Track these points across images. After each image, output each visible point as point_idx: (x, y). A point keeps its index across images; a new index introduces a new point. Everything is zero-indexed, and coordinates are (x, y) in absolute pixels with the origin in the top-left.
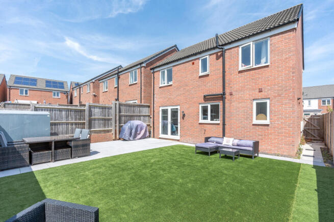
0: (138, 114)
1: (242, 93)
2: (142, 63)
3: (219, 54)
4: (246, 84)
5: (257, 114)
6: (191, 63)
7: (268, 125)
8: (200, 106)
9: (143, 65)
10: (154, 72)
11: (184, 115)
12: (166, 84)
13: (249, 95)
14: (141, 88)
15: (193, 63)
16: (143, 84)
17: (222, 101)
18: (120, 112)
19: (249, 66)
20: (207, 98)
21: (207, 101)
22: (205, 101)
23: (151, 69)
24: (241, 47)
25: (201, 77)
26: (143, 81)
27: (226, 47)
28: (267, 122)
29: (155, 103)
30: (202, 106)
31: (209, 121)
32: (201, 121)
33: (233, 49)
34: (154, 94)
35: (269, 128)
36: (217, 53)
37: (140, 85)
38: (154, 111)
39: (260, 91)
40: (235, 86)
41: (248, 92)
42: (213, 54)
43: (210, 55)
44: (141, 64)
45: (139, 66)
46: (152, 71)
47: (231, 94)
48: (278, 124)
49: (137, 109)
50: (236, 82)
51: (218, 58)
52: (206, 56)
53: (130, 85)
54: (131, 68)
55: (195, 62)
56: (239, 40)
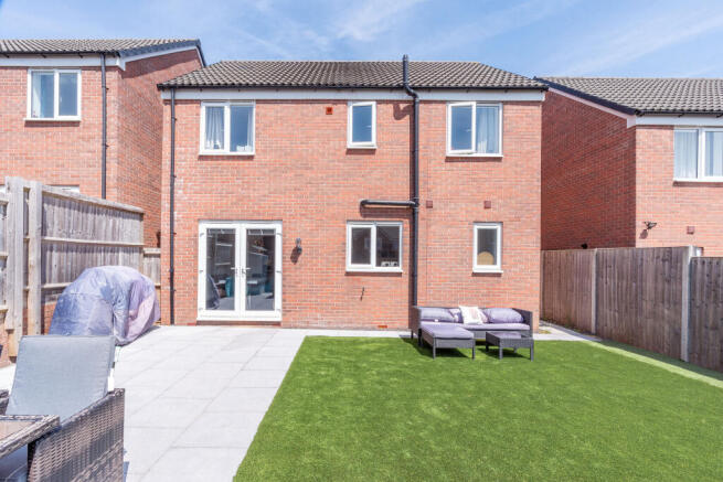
0: (110, 242)
1: (453, 206)
2: (115, 54)
3: (402, 106)
4: (461, 187)
5: (480, 251)
6: (322, 107)
7: (499, 275)
8: (349, 228)
9: (118, 62)
10: (173, 103)
11: (297, 252)
12: (226, 151)
13: (467, 212)
14: (105, 146)
15: (329, 111)
16: (112, 132)
17: (407, 221)
18: (43, 230)
19: (469, 151)
20: (368, 209)
21: (370, 216)
22: (365, 216)
23: (161, 88)
24: (450, 105)
25: (350, 152)
26: (113, 122)
27: (422, 96)
28: (496, 269)
29: (178, 205)
30: (353, 230)
31: (372, 267)
32: (351, 267)
33: (434, 106)
34: (173, 176)
35: (500, 279)
36: (396, 103)
37: (98, 132)
38: (173, 234)
39: (487, 206)
40: (439, 187)
41: (464, 206)
42: (387, 102)
43: (379, 102)
44: (104, 54)
45: (96, 62)
46: (166, 95)
47: (429, 206)
48: (515, 273)
49: (106, 222)
50: (439, 181)
51: (398, 115)
52: (369, 100)
53: (29, 124)
54: (44, 54)
55: (337, 109)
56: (449, 89)
